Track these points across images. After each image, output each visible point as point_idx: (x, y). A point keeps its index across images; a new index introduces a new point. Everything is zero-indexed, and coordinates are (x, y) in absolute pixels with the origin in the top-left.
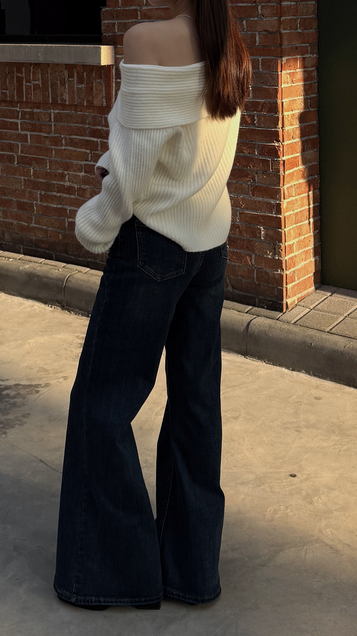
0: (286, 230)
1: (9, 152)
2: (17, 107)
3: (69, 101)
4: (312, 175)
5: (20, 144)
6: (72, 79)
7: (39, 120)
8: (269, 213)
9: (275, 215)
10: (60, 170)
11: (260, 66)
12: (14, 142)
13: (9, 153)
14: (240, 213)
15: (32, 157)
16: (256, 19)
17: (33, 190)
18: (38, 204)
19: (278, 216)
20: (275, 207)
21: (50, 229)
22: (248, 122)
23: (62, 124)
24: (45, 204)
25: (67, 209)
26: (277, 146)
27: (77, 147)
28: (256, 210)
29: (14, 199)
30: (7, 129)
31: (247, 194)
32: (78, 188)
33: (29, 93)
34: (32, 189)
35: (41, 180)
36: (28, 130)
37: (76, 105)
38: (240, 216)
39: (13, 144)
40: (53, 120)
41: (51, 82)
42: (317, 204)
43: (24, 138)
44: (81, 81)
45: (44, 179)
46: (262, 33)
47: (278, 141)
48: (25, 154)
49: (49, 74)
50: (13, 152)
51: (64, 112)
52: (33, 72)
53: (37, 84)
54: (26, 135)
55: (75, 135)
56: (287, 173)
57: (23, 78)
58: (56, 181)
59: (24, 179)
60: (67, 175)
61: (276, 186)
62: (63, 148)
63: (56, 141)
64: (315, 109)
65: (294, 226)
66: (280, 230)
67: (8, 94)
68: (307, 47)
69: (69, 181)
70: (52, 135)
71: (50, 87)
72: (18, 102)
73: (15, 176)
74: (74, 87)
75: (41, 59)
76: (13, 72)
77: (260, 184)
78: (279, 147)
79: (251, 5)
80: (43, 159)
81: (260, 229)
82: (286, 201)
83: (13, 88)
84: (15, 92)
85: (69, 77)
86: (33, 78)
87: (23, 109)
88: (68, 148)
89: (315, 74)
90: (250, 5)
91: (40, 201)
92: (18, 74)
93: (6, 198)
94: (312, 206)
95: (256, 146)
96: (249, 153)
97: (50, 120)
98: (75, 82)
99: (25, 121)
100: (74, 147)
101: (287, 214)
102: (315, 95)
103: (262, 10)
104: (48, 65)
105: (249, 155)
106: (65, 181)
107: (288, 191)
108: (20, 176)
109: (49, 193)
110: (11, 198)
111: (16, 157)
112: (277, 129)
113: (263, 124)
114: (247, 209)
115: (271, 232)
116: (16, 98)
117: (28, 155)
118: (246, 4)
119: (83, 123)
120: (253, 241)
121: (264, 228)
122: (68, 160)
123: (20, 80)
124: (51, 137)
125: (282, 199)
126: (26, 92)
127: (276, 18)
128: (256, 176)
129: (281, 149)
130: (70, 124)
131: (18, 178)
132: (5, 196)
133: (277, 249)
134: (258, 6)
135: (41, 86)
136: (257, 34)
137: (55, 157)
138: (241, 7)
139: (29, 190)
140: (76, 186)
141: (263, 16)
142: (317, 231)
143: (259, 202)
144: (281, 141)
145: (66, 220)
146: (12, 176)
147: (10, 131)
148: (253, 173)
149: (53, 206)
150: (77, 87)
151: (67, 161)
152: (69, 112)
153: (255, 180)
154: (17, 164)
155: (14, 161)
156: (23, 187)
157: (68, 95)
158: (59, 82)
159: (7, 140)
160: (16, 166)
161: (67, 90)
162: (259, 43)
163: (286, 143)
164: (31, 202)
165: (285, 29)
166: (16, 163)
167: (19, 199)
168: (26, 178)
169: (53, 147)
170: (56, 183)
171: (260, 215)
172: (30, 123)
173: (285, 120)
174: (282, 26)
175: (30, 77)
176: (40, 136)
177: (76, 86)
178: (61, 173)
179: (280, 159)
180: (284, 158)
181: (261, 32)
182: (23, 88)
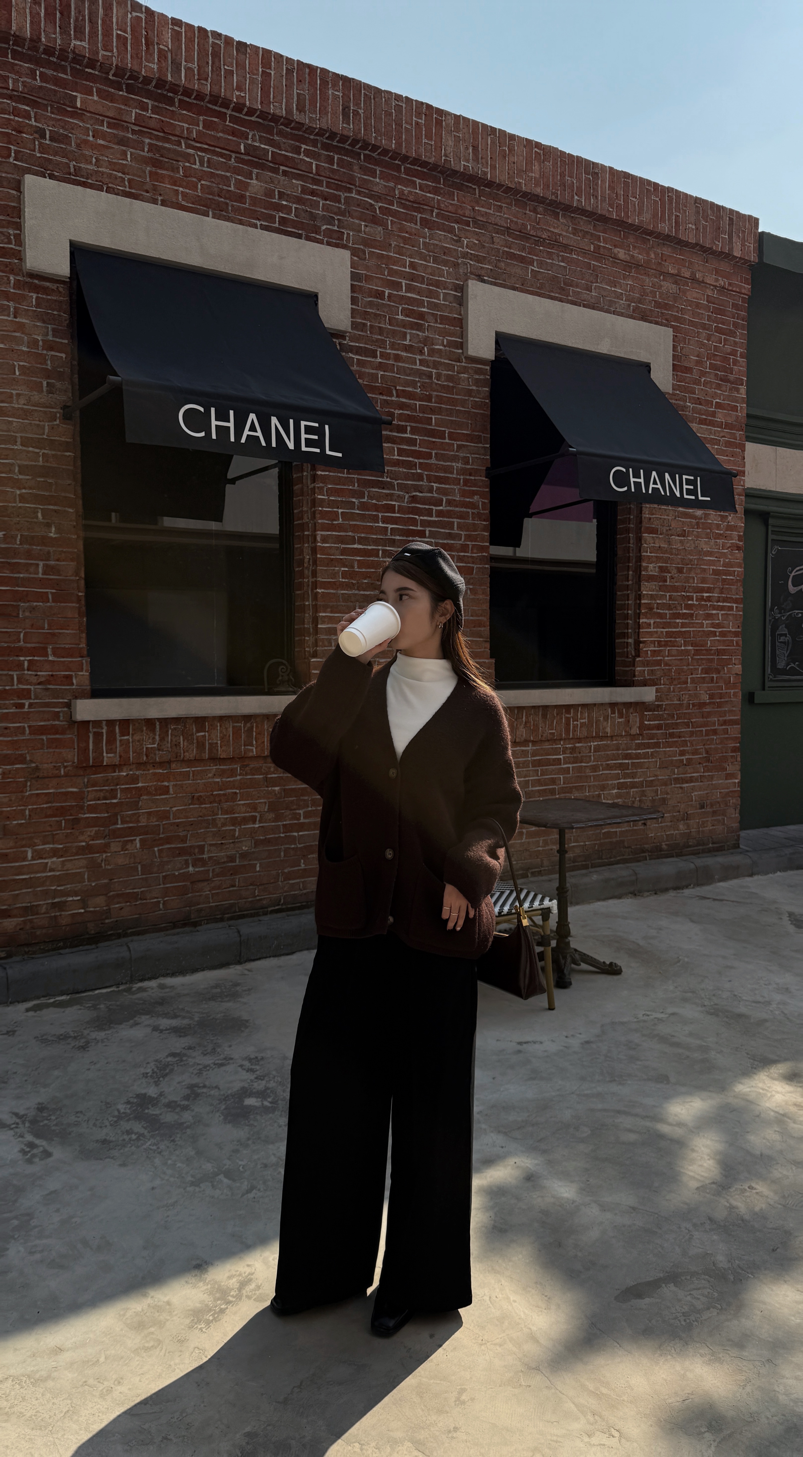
27: (612, 770)
44: (621, 716)
63: (595, 768)
119: (618, 749)
175: (578, 716)
176: (581, 766)
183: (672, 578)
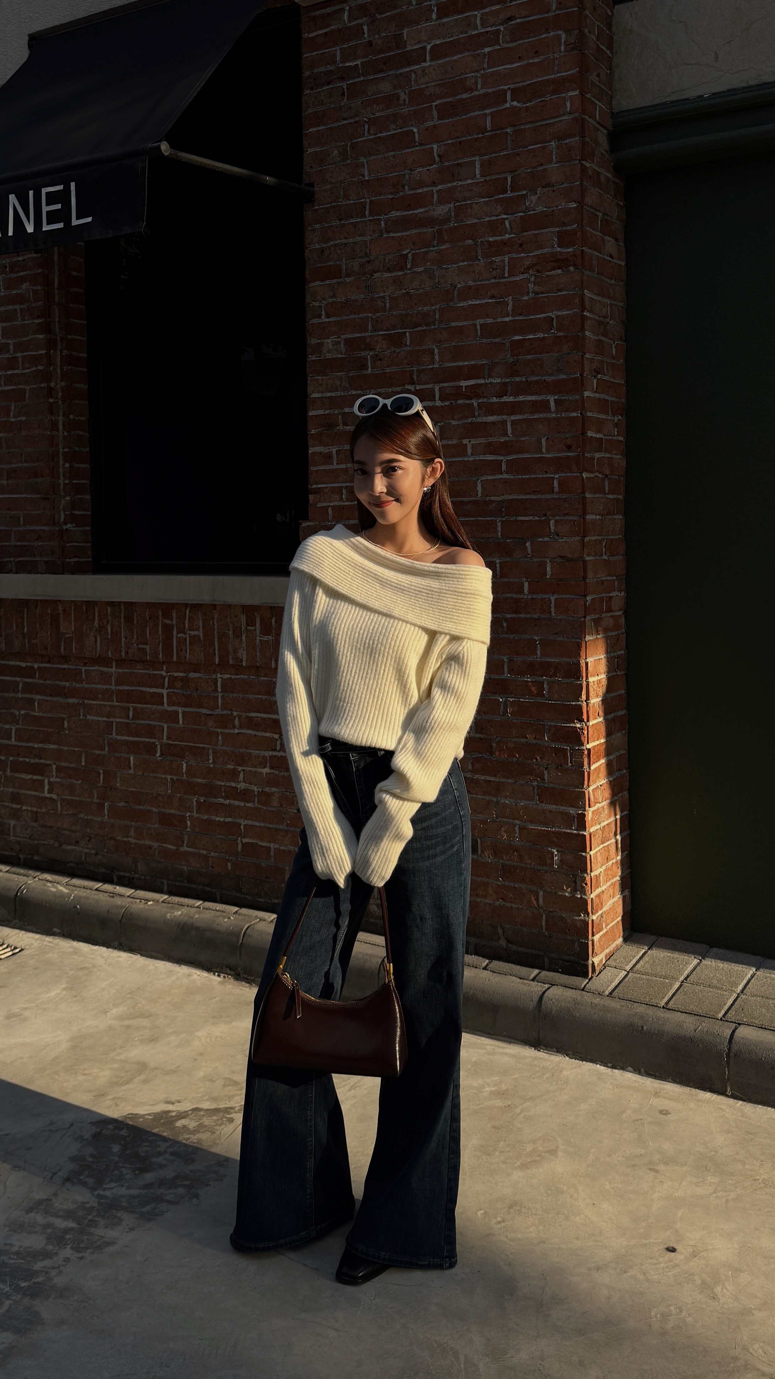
0: (592, 853)
1: (147, 738)
2: (163, 670)
3: (247, 660)
4: (619, 770)
5: (165, 726)
6: (253, 628)
7: (197, 690)
8: (566, 828)
9: (575, 832)
10: (230, 764)
11: (553, 609)
12: (156, 723)
13: (147, 740)
14: (520, 829)
15: (186, 746)
16: (546, 539)
17: (185, 796)
18: (193, 816)
19: (581, 833)
20: (576, 819)
21: (212, 854)
22: (533, 692)
23: (235, 695)
24: (205, 817)
25: (241, 824)
26: (579, 728)
27: (258, 730)
28: (546, 825)
29: (154, 809)
30: (144, 704)
31: (530, 800)
32: (258, 792)
33: (182, 650)
34: (185, 794)
35: (199, 780)
36: (179, 705)
37: (258, 667)
38: (519, 833)
39: (155, 726)
40: (220, 690)
41: (218, 632)
42: (626, 813)
43: (173, 717)
44: (266, 631)
45: (205, 778)
46: (556, 560)
47: (581, 721)
48: (175, 741)
49: (215, 620)
50: (155, 738)
51: (238, 677)
52: (189, 618)
53: (195, 636)
54: (177, 712)
55: (255, 712)
56: (593, 767)
57: (173, 626)
58: (223, 782)
59: (172, 779)
60: (242, 772)
61: (578, 787)
62: (236, 731)
63: (225, 722)
64: (623, 672)
65: (602, 846)
66: (584, 854)
67: (148, 650)
68: (614, 581)
69: (244, 782)
70: (218, 711)
71: (216, 639)
72: (163, 663)
73: (156, 775)
74: (256, 639)
75: (206, 598)
76: (158, 618)
77: (551, 785)
78: (582, 729)
79: (538, 518)
80: (204, 748)
81: (553, 853)
82: (591, 809)
83: (157, 641)
84: (160, 648)
85: (248, 625)
86: (189, 626)
87: (172, 674)
88: (244, 731)
89: (622, 621)
90: (536, 518)
91: (197, 813)
92: (164, 620)
93: (142, 807)
94: (618, 817)
95: (546, 727)
96: (535, 738)
97: (216, 690)
98: (258, 632)
99: (175, 691)
100: (253, 729)
101: (592, 830)
102: (623, 652)
103: (555, 526)
104: (214, 606)
105: (535, 742)
106: (239, 782)
107: (594, 795)
108: (164, 774)
109: (212, 800)
110: (149, 808)
111: (159, 746)
112: (580, 703)
113: (556, 696)
114: (531, 822)
115: (569, 858)
116: (161, 656)
117: (177, 743)
118: (531, 518)
120: (540, 870)
121: (557, 851)
122: (244, 750)
123: (168, 630)
124: (217, 715)
125: (587, 808)
126: (177, 648)
127: (578, 538)
128: (546, 772)
129: (586, 733)
130: (247, 696)
131: (162, 778)
132: (140, 805)
133: (578, 883)
134: (550, 520)
135: (202, 638)
136: (548, 561)
137: (222, 746)
138: (522, 522)
139: (179, 795)
140: (255, 789)
141: (558, 535)
142: (626, 852)
143: (550, 811)
144: (586, 721)
145: (239, 841)
146: (151, 775)
147: (149, 706)
148: (541, 768)
149: (217, 819)
150: (260, 640)
151: (241, 751)
152: (245, 677)
153: (544, 779)
154: (160, 756)
155: (156, 752)
156: (169, 791)
157: (245, 652)
158: (231, 633)
159: (145, 720)
160: (159, 759)
161: (244, 645)
162: (552, 575)
163: (591, 723)
164: (183, 814)
165: (589, 555)
166: (158, 755)
167: (163, 810)
168: (175, 778)
169: (219, 731)
170: (223, 784)
171: (553, 832)
172: (183, 694)
173: (591, 689)
174: (586, 551)
175: (184, 624)
176: (200, 713)
177: (258, 638)
178: (232, 769)
179: (584, 748)
180: (589, 746)
181: (554, 558)
182: (173, 642)
183: (377, 358)
